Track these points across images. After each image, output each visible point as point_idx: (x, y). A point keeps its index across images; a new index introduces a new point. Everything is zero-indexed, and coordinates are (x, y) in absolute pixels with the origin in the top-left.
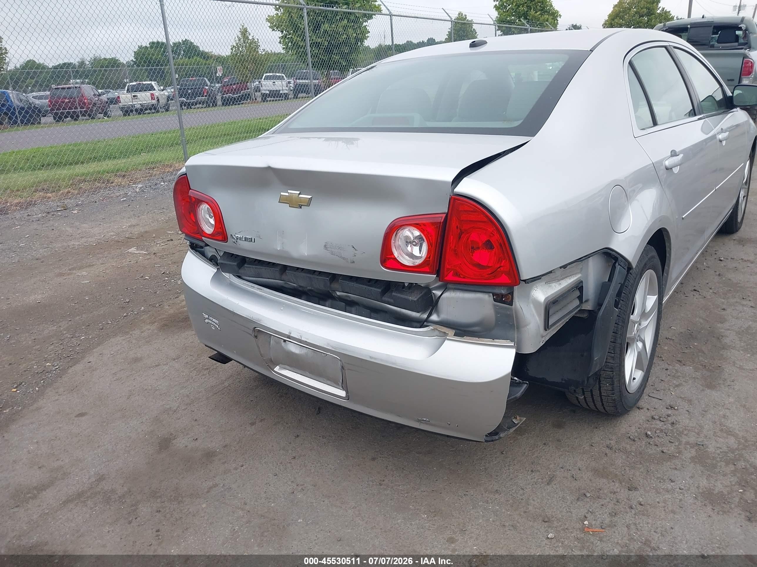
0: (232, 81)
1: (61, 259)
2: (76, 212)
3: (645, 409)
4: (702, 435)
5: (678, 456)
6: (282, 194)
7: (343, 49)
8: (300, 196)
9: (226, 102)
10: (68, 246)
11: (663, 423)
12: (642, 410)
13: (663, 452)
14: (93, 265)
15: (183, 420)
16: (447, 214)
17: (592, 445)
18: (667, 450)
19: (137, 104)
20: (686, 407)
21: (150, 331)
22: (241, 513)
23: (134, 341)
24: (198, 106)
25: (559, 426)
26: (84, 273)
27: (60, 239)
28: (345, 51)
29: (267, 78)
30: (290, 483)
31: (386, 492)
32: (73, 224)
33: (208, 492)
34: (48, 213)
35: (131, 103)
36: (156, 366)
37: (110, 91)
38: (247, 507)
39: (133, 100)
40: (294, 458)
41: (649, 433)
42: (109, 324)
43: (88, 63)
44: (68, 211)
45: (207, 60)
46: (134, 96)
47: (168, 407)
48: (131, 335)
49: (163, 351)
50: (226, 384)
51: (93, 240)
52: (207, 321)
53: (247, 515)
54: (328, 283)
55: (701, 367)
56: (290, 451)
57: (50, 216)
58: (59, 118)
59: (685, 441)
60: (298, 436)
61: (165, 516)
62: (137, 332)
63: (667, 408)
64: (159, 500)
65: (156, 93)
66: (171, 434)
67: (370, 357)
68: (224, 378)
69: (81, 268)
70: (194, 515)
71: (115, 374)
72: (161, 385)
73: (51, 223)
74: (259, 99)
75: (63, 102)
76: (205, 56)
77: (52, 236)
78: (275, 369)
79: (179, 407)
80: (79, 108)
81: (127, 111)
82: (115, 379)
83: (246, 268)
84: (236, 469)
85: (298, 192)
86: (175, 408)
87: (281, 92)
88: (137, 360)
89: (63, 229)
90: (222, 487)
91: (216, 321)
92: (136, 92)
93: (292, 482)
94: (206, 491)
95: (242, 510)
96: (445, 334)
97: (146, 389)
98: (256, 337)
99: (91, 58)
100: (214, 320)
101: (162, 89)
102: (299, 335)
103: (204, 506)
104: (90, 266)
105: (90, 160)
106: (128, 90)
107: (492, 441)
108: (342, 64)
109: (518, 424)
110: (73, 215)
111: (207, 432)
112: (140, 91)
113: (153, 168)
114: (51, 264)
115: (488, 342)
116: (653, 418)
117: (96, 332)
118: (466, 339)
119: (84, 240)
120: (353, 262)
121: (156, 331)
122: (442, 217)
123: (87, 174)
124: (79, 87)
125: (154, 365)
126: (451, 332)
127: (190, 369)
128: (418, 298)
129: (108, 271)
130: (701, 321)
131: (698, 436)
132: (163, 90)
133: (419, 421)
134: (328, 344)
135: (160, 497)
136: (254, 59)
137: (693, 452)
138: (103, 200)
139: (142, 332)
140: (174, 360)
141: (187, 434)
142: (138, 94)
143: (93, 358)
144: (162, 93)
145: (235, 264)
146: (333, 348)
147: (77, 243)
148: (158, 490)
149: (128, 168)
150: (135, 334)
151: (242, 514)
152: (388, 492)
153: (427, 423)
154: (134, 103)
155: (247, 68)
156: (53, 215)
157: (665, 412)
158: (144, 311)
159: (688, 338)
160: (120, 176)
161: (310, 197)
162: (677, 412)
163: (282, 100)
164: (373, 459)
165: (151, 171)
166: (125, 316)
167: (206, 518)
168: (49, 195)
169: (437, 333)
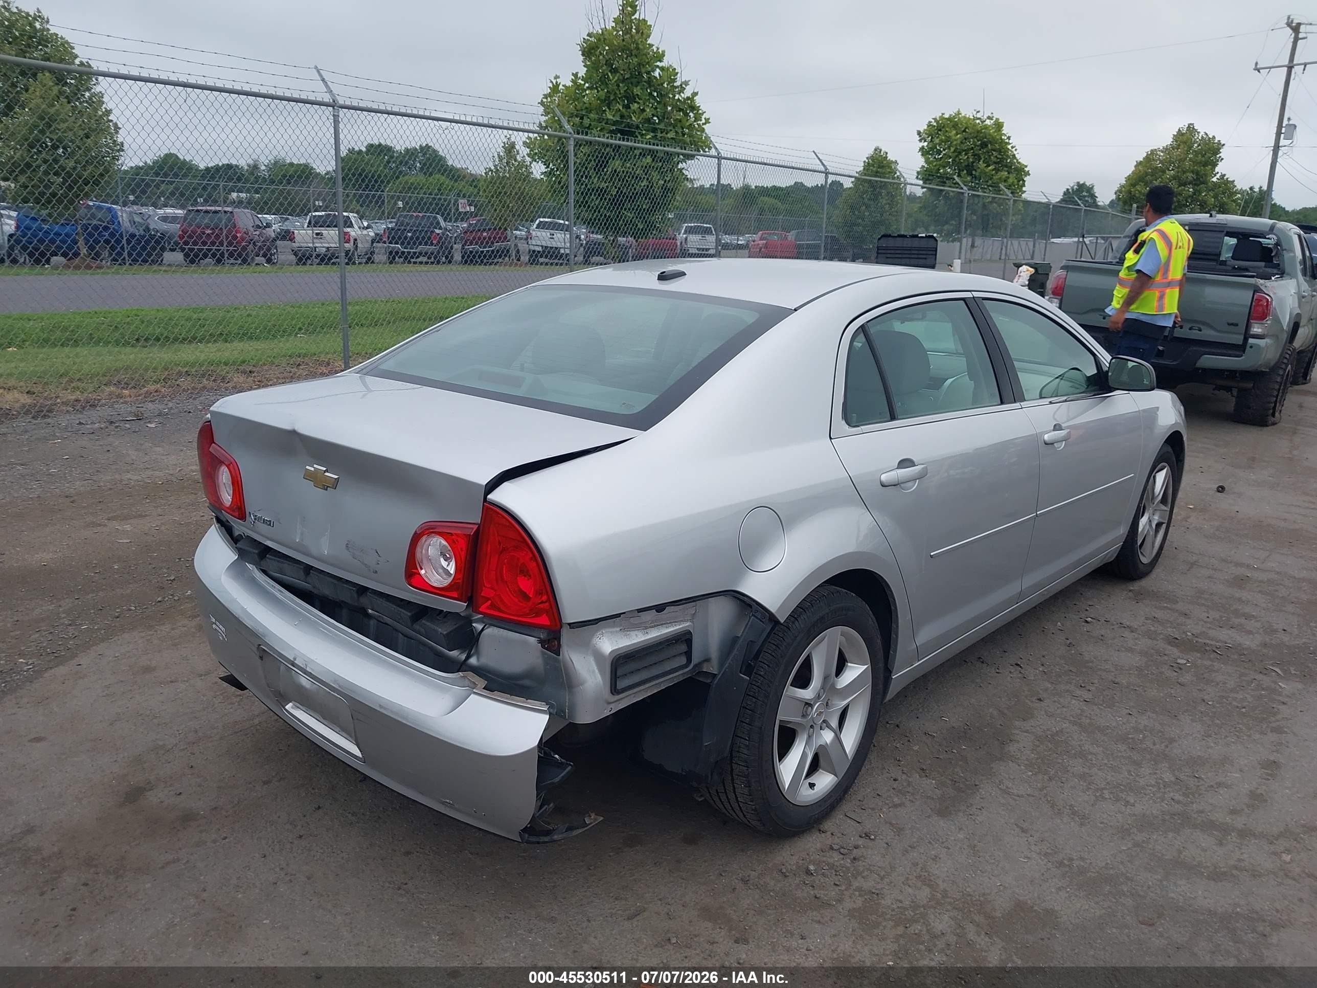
0: (481, 225)
1: (101, 500)
2: (153, 425)
3: (829, 833)
4: (886, 880)
5: (834, 906)
6: (307, 467)
7: (640, 202)
8: (327, 474)
9: (469, 259)
10: (121, 481)
11: (842, 856)
12: (823, 835)
13: (816, 897)
14: (146, 516)
15: (174, 765)
16: (479, 525)
17: (721, 875)
18: (824, 895)
19: (321, 247)
20: (888, 838)
21: (185, 628)
22: (192, 901)
23: (156, 642)
24: (420, 259)
25: (691, 840)
26: (128, 527)
27: (113, 467)
28: (644, 207)
29: (541, 226)
30: (278, 869)
31: (401, 900)
32: (141, 445)
33: (163, 867)
34: (112, 422)
35: (311, 245)
36: (172, 682)
37: (288, 219)
38: (205, 895)
39: (315, 241)
40: (301, 837)
41: (812, 867)
42: (131, 610)
43: (263, 168)
44: (142, 422)
45: (456, 181)
46: (317, 234)
47: (161, 743)
48: (156, 631)
49: (190, 662)
50: (256, 721)
51: (161, 474)
52: (214, 626)
53: (199, 905)
54: (355, 595)
55: (950, 782)
56: (299, 827)
57: (112, 427)
58: (193, 258)
59: (857, 885)
60: (319, 808)
61: (91, 893)
62: (166, 628)
63: (860, 837)
64: (92, 871)
65: (353, 232)
66: (149, 783)
67: (380, 705)
68: (256, 713)
69: (125, 518)
70: (130, 897)
71: (107, 687)
72: (165, 710)
73: (110, 439)
74: (525, 258)
75: (204, 233)
76: (455, 175)
77: (103, 462)
78: (287, 707)
79: (176, 745)
80: (225, 244)
81: (303, 257)
82: (104, 694)
83: (268, 560)
84: (214, 841)
85: (325, 469)
86: (170, 747)
87: (562, 251)
88: (148, 670)
89: (124, 452)
90: (184, 864)
91: (223, 629)
92: (323, 227)
93: (282, 869)
94: (160, 866)
95: (197, 897)
96: (475, 685)
97: (141, 715)
98: (261, 658)
99: (270, 161)
100: (221, 627)
101: (366, 225)
102: (304, 662)
103: (148, 886)
104: (141, 516)
105: (213, 338)
106: (310, 223)
107: (538, 843)
108: (637, 225)
109: (589, 824)
110: (148, 429)
111: (200, 786)
112: (328, 226)
113: (299, 365)
114: (84, 507)
115: (518, 702)
116: (832, 848)
117: (108, 621)
118: (497, 694)
119: (149, 473)
120: (376, 572)
121: (193, 630)
122: (473, 528)
123: (193, 365)
124: (231, 212)
125: (169, 679)
126: (482, 683)
127: (216, 692)
128: (449, 631)
129: (163, 528)
130: (995, 713)
131: (880, 881)
132: (367, 228)
133: (444, 803)
134: (335, 681)
135: (96, 866)
136: (522, 193)
137: (859, 902)
138: (201, 411)
139: (173, 629)
140: (201, 675)
141: (171, 786)
142: (325, 231)
143: (85, 660)
144: (365, 232)
145: (257, 551)
146: (340, 687)
147: (136, 478)
148: (96, 857)
149: (260, 360)
150: (161, 631)
151: (193, 903)
152: (404, 900)
153: (451, 806)
154: (317, 245)
155: (508, 206)
156: (117, 427)
157: (854, 840)
158: (189, 597)
159: (959, 738)
160: (244, 372)
161: (336, 477)
162: (871, 844)
163: (561, 264)
164: (408, 853)
165: (294, 370)
166: (160, 602)
167: (143, 902)
168: (126, 392)
169: (467, 682)
